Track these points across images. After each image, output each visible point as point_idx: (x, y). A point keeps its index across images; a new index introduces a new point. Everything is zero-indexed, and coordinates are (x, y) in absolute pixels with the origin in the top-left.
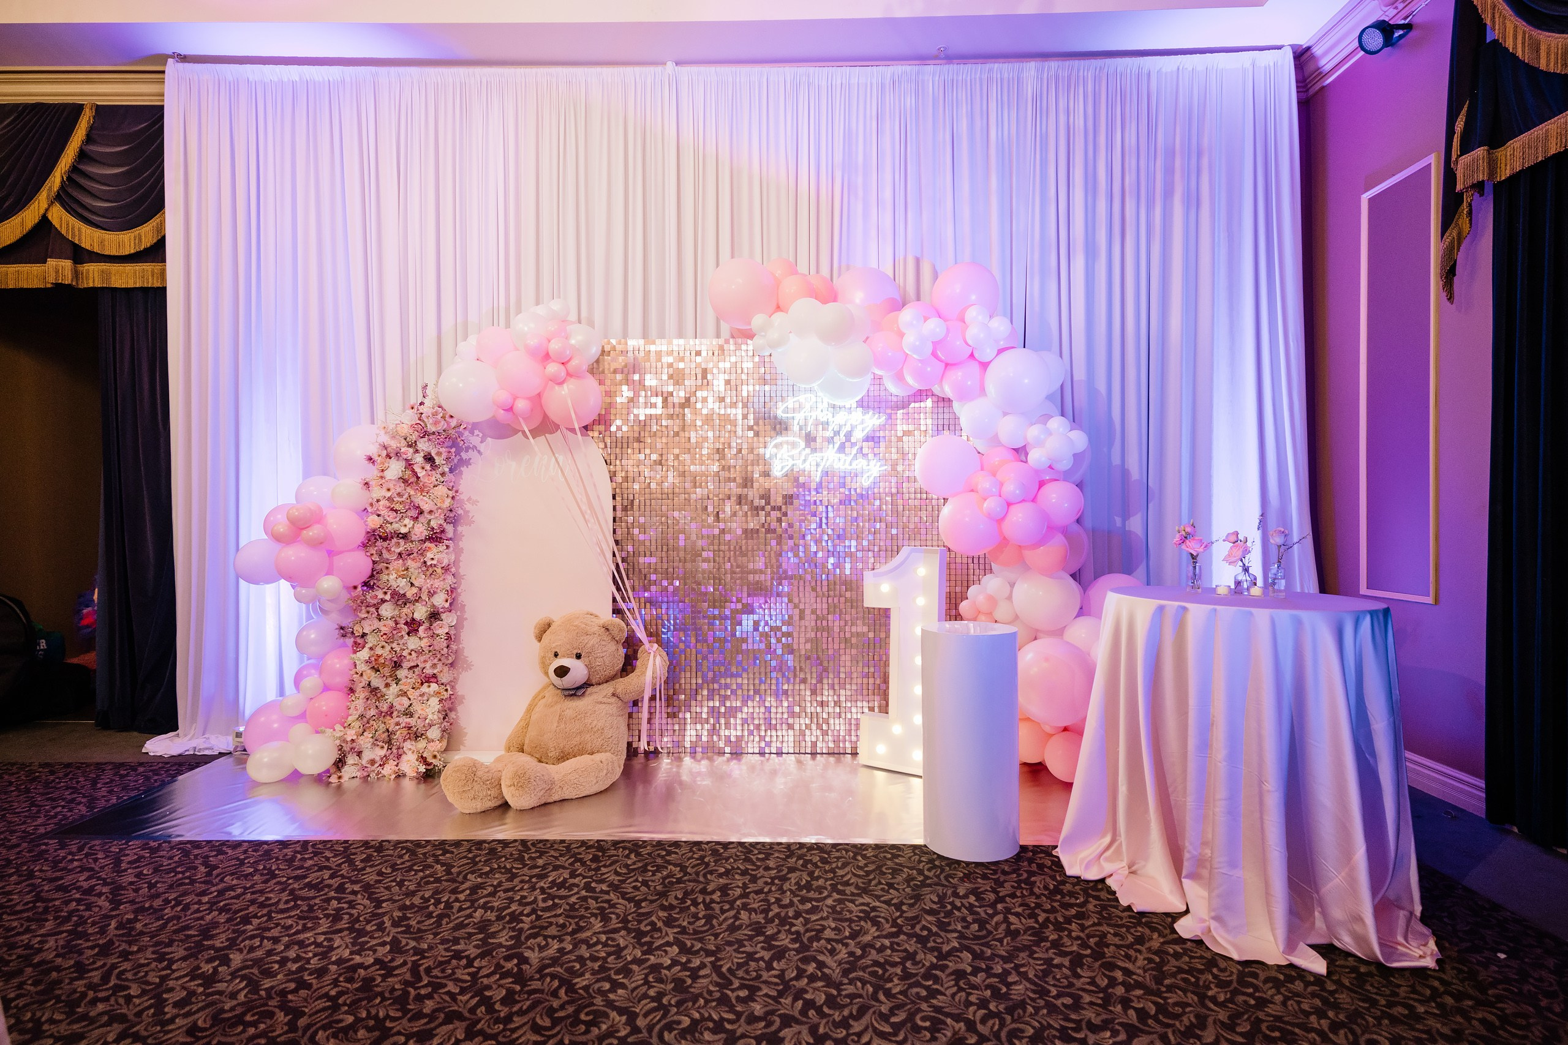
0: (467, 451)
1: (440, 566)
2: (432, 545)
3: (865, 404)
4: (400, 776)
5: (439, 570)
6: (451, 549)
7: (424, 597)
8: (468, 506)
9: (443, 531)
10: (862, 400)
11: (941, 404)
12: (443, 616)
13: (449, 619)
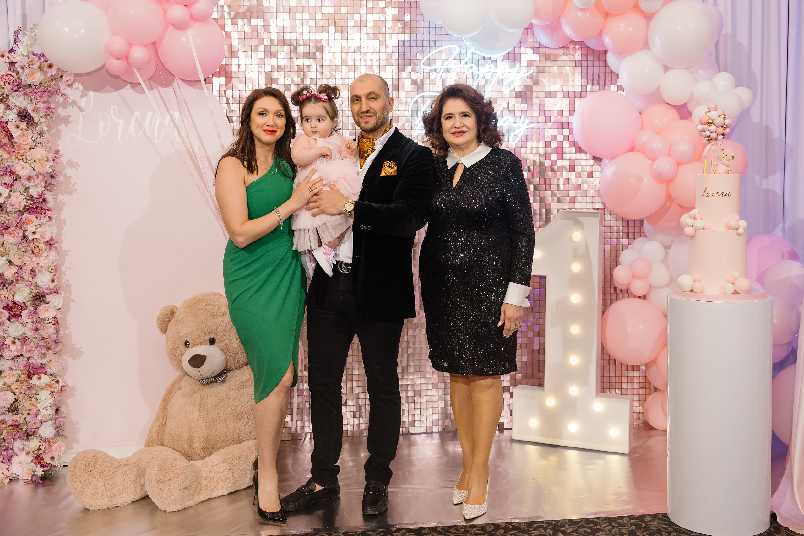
0: (65, 107)
1: (43, 241)
2: (32, 217)
3: (511, 56)
4: (13, 480)
5: (42, 246)
6: (54, 221)
7: (26, 275)
8: (69, 171)
9: (44, 200)
10: (509, 53)
11: (590, 58)
12: (49, 298)
13: (55, 301)
